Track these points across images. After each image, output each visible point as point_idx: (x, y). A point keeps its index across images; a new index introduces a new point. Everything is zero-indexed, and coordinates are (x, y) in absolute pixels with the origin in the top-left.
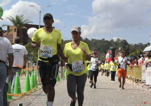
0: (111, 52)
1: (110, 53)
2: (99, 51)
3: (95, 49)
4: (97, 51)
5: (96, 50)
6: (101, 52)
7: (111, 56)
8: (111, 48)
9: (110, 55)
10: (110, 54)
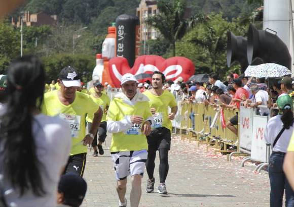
0: (121, 34)
1: (118, 37)
2: (57, 14)
3: (40, 5)
4: (53, 14)
5: (47, 8)
6: (66, 17)
7: (121, 46)
8: (123, 17)
9: (120, 44)
10: (118, 42)
